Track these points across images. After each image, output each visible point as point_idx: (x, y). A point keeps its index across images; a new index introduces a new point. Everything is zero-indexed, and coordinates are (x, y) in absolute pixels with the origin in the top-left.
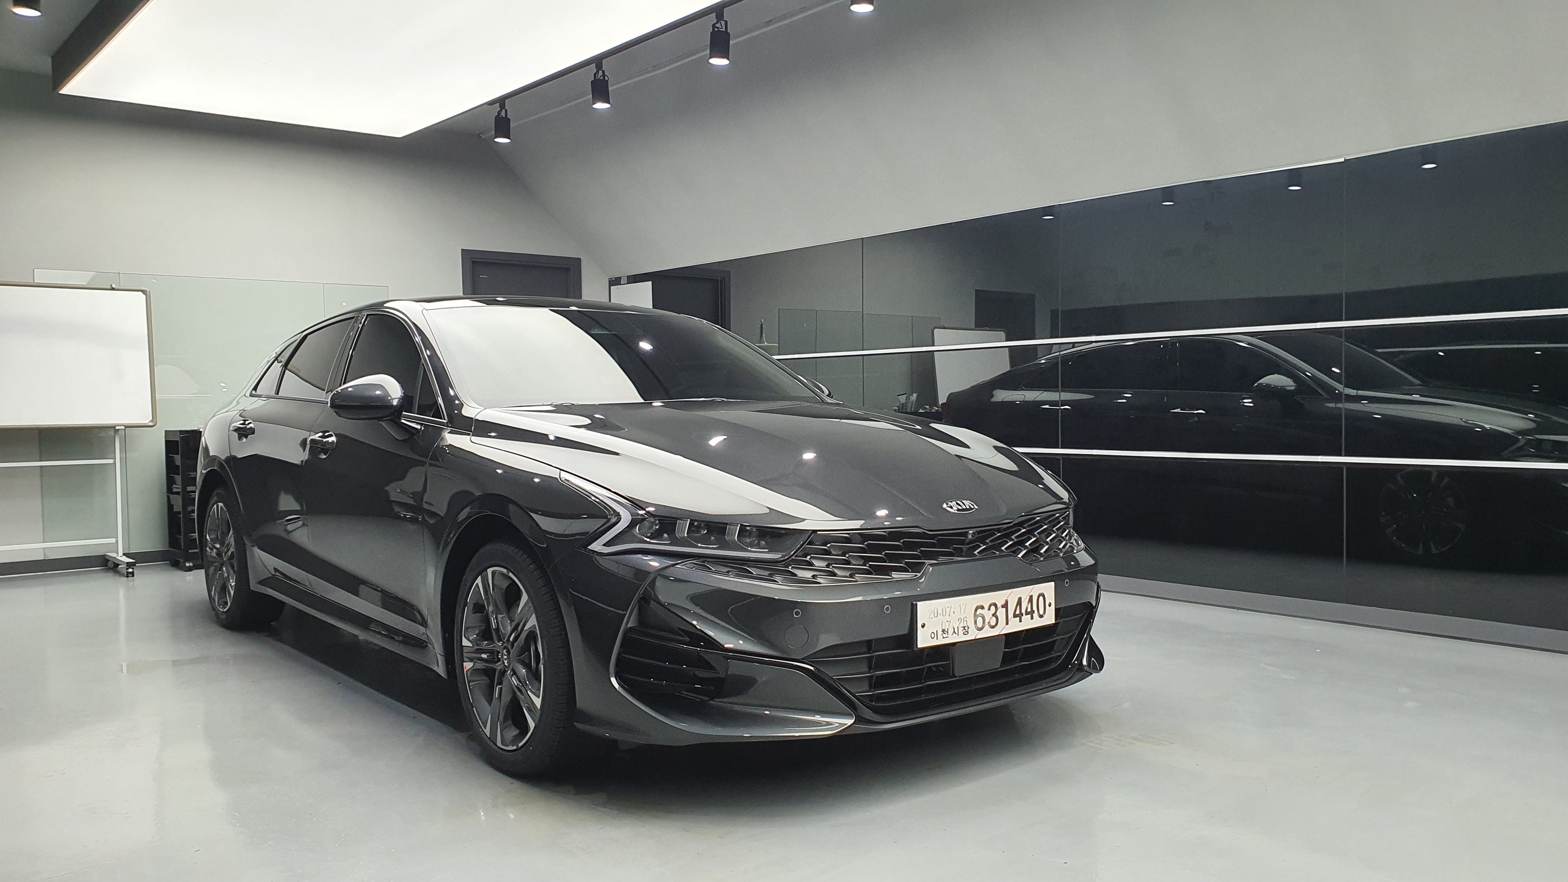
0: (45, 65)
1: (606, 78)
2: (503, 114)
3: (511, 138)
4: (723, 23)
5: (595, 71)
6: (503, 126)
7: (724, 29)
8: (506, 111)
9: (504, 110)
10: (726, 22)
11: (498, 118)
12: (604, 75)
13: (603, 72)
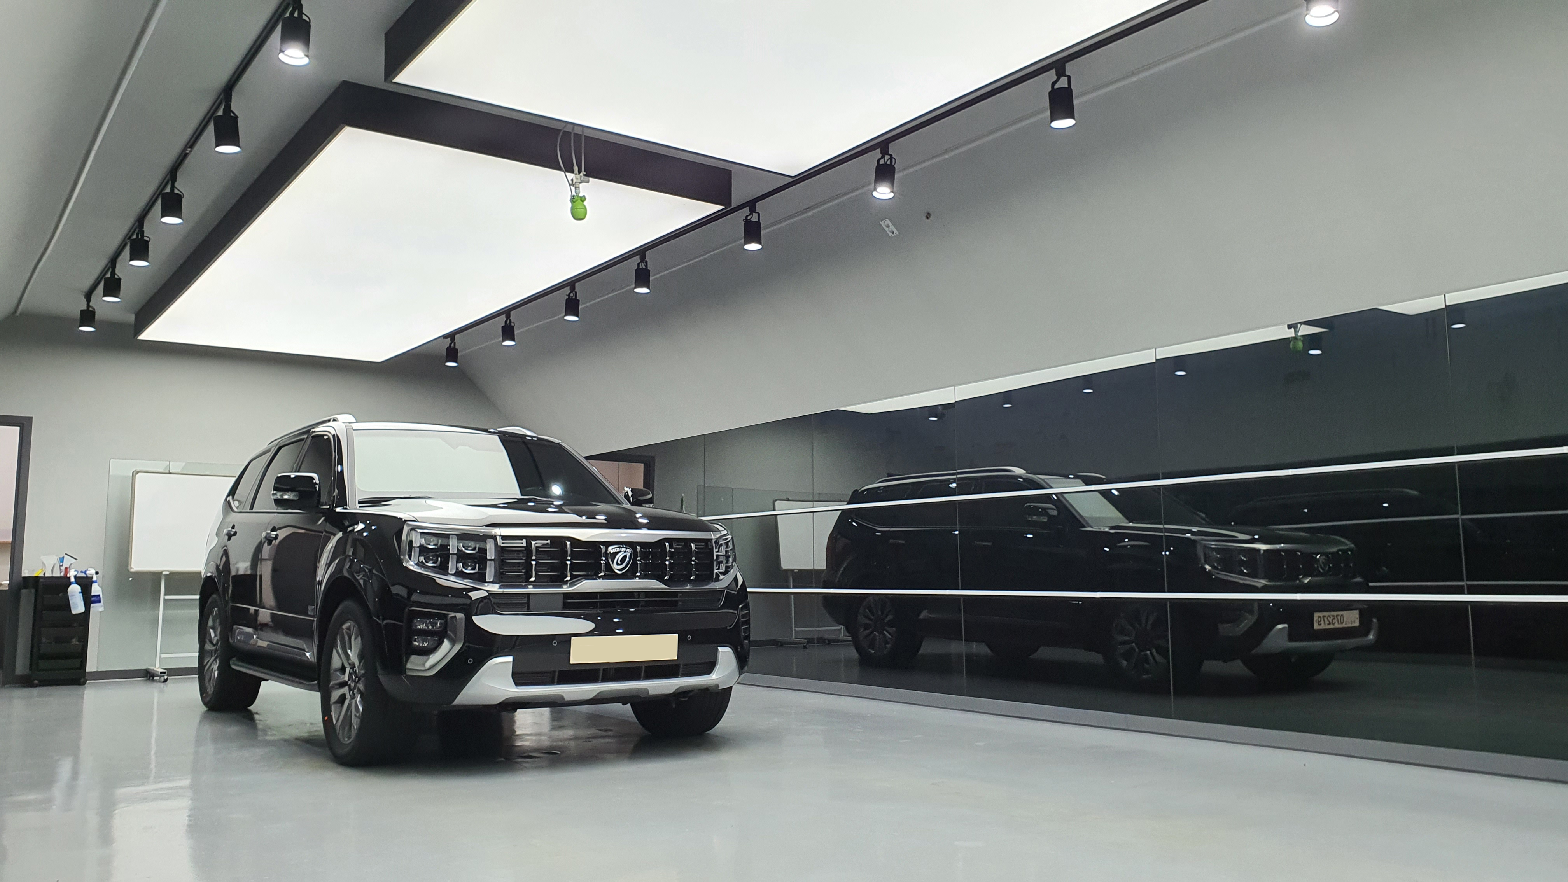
0: (131, 318)
1: (512, 324)
2: (453, 345)
3: (458, 362)
4: (574, 292)
5: (505, 319)
6: (452, 354)
7: (574, 297)
8: (455, 344)
9: (453, 343)
10: (576, 293)
11: (449, 349)
12: (510, 322)
13: (510, 320)
